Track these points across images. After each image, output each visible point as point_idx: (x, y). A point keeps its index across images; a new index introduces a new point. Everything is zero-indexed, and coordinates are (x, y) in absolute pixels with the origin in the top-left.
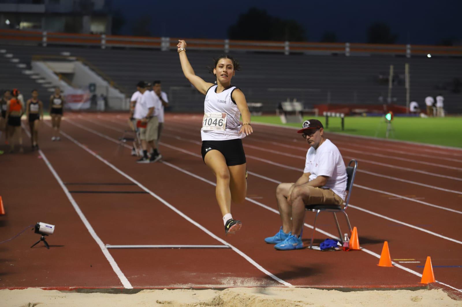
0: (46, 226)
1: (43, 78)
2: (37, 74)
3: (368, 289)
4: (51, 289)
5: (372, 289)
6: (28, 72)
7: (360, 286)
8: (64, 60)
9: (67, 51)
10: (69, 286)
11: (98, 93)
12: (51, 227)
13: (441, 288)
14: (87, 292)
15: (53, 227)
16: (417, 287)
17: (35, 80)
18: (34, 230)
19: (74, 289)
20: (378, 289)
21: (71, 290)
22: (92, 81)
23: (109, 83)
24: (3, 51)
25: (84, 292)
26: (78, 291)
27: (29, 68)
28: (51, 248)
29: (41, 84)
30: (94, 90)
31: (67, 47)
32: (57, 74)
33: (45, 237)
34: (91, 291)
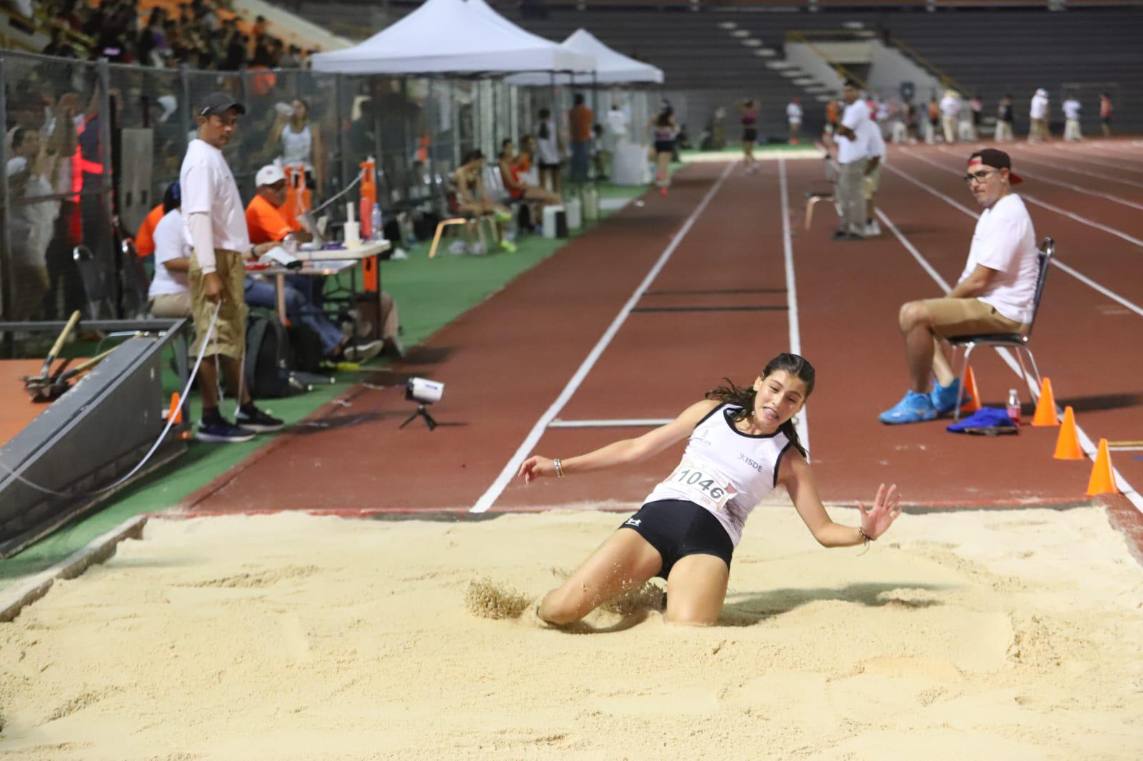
0: (428, 386)
1: (808, 77)
2: (797, 69)
3: (965, 508)
4: (326, 514)
5: (976, 509)
6: (777, 65)
7: (950, 503)
8: (850, 38)
9: (856, 20)
10: (362, 507)
11: (918, 100)
12: (436, 388)
13: (1106, 503)
14: (396, 519)
15: (440, 386)
16: (1072, 503)
17: (791, 79)
18: (404, 396)
19: (371, 514)
20: (986, 509)
21: (364, 516)
22: (907, 79)
23: (940, 80)
24: (729, 25)
25: (389, 519)
26: (378, 516)
27: (781, 56)
28: (437, 430)
29: (803, 87)
30: (911, 96)
31: (858, 11)
32: (834, 66)
33: (427, 407)
34: (404, 516)
